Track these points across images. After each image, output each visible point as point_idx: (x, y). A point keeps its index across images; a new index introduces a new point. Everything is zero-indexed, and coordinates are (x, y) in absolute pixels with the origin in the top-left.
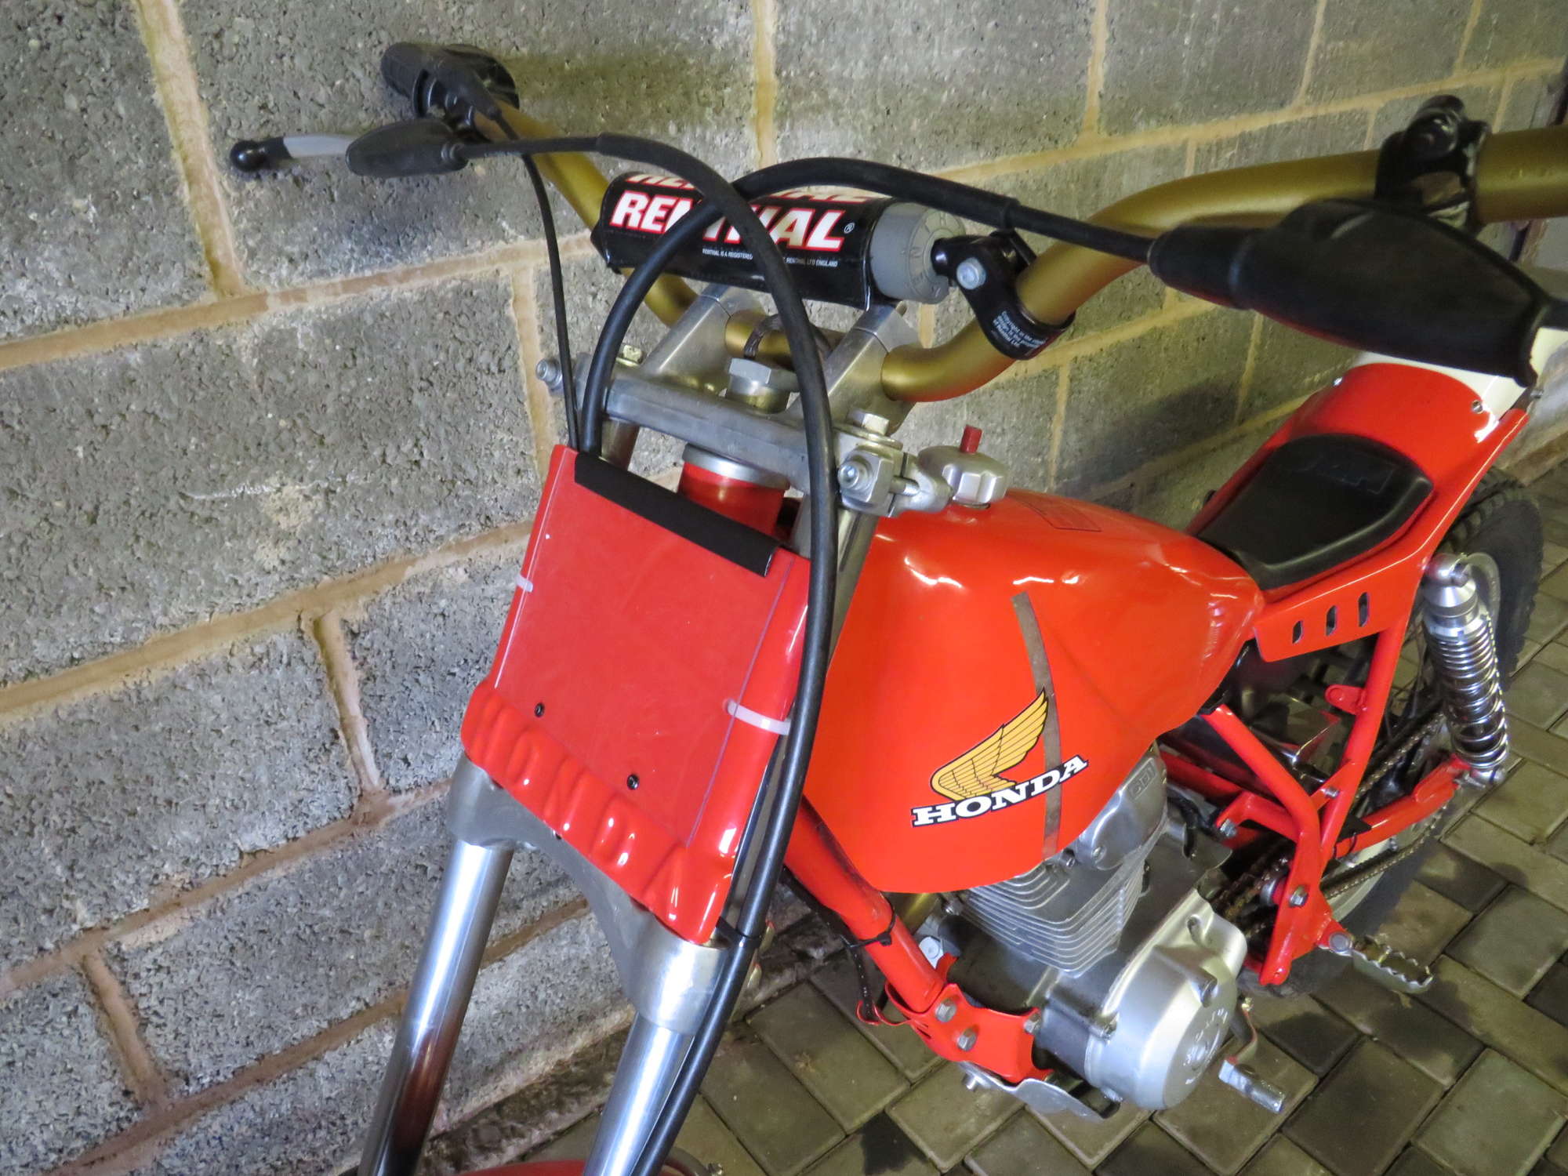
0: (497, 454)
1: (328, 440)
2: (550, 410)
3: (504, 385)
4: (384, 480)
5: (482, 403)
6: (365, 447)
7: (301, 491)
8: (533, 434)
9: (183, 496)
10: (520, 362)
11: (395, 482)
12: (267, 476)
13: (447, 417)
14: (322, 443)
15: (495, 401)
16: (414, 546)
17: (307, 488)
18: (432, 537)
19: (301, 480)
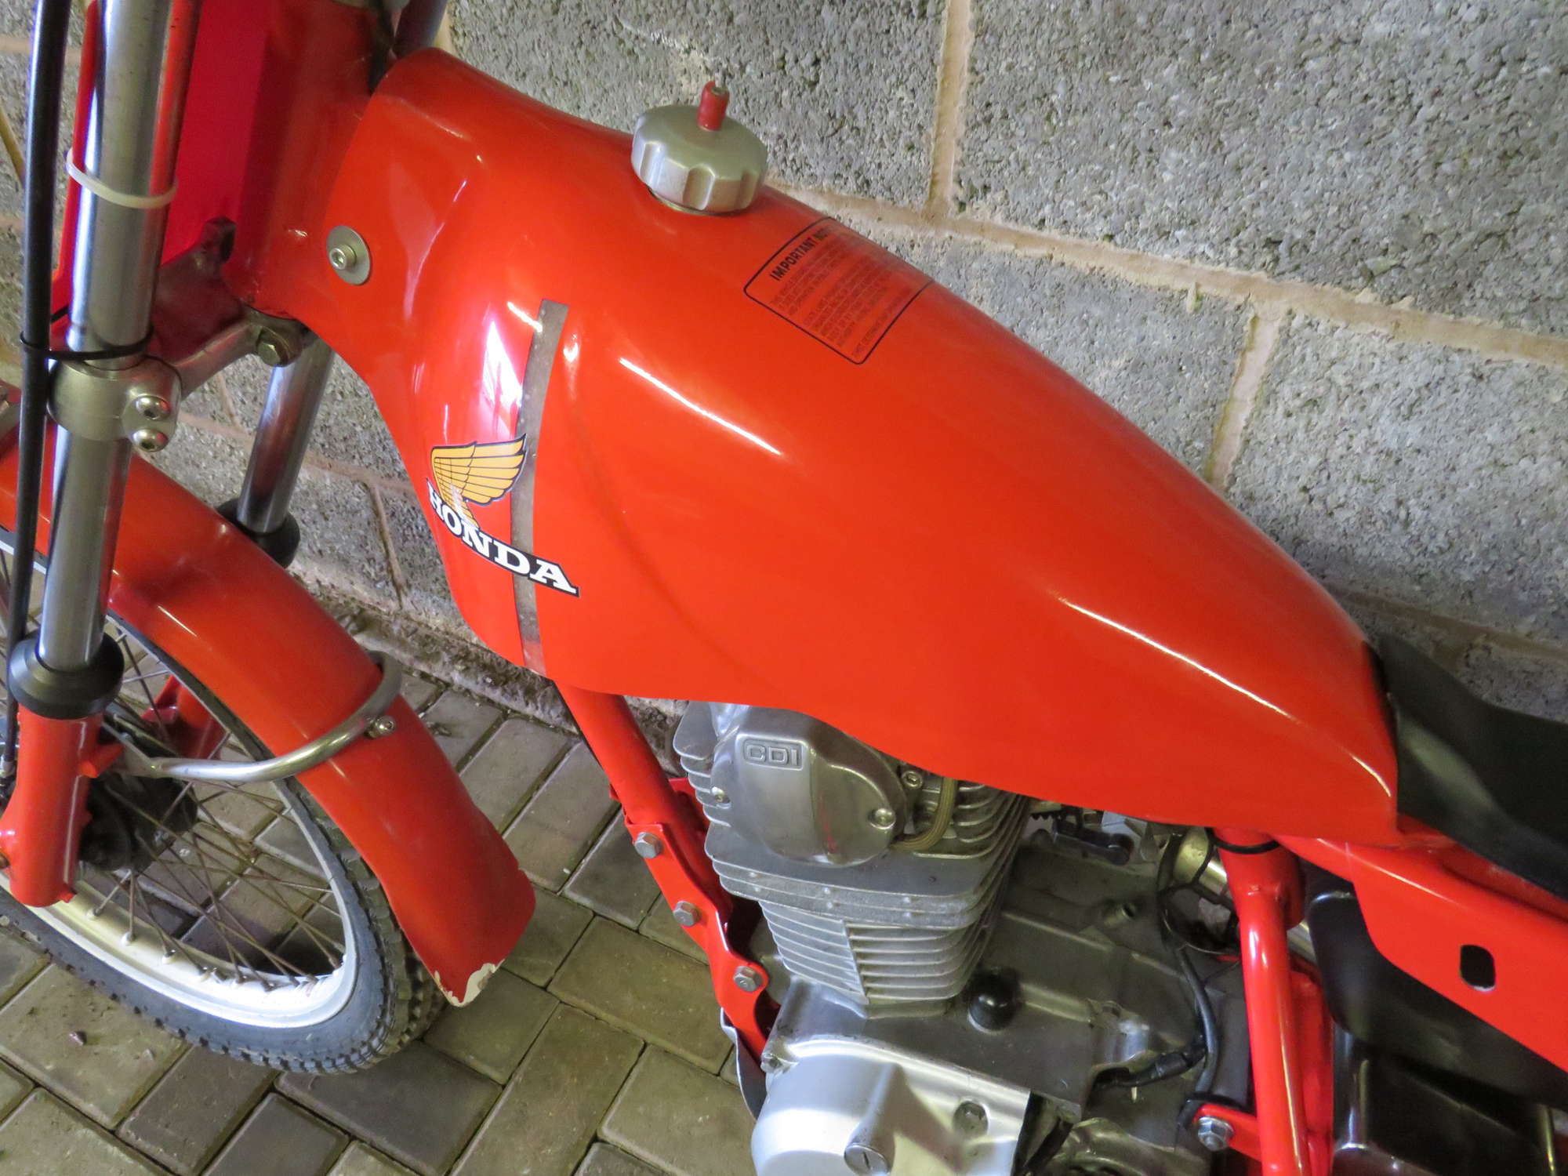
0: (892, 113)
1: (737, 20)
2: (964, 88)
3: (919, 33)
4: (776, 88)
5: (890, 45)
6: (767, 42)
7: (704, 62)
8: (937, 109)
9: (616, 19)
10: (945, 13)
11: (785, 94)
12: (680, 31)
13: (851, 46)
14: (730, 20)
15: (905, 49)
16: (788, 171)
17: (709, 60)
18: (807, 172)
19: (707, 51)
